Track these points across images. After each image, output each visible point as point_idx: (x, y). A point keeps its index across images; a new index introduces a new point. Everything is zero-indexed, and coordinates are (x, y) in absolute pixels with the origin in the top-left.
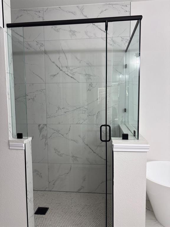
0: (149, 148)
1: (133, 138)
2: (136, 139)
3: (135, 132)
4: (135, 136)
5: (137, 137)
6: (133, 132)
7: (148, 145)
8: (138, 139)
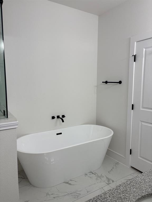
0: (18, 125)
1: (3, 117)
2: (5, 118)
3: (4, 111)
4: (4, 115)
5: (6, 116)
6: (3, 112)
7: (17, 122)
8: (7, 117)
